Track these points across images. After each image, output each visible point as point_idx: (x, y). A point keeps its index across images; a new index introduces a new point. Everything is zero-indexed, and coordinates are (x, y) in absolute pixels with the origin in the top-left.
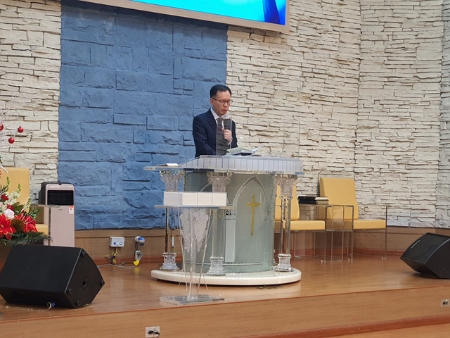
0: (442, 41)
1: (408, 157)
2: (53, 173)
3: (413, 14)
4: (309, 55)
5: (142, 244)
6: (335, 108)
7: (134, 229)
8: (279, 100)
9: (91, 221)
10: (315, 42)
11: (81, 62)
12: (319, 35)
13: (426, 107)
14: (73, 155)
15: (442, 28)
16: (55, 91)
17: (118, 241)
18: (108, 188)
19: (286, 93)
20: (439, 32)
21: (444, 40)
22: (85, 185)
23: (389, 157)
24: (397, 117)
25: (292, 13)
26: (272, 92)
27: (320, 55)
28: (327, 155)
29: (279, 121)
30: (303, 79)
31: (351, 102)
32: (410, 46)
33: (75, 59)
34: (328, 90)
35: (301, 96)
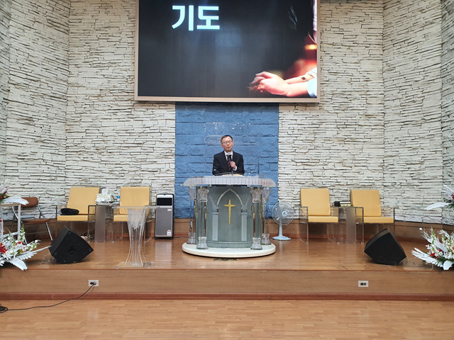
0: (441, 92)
1: (419, 174)
3: (420, 78)
4: (342, 114)
6: (364, 145)
8: (319, 143)
10: (346, 106)
12: (350, 101)
13: (431, 139)
14: (183, 180)
15: (441, 83)
16: (172, 148)
19: (324, 139)
20: (439, 85)
23: (406, 175)
24: (411, 147)
26: (313, 139)
27: (351, 114)
28: (359, 176)
29: (319, 156)
30: (337, 129)
31: (379, 141)
32: (418, 99)
33: (183, 131)
34: (358, 134)
35: (336, 140)
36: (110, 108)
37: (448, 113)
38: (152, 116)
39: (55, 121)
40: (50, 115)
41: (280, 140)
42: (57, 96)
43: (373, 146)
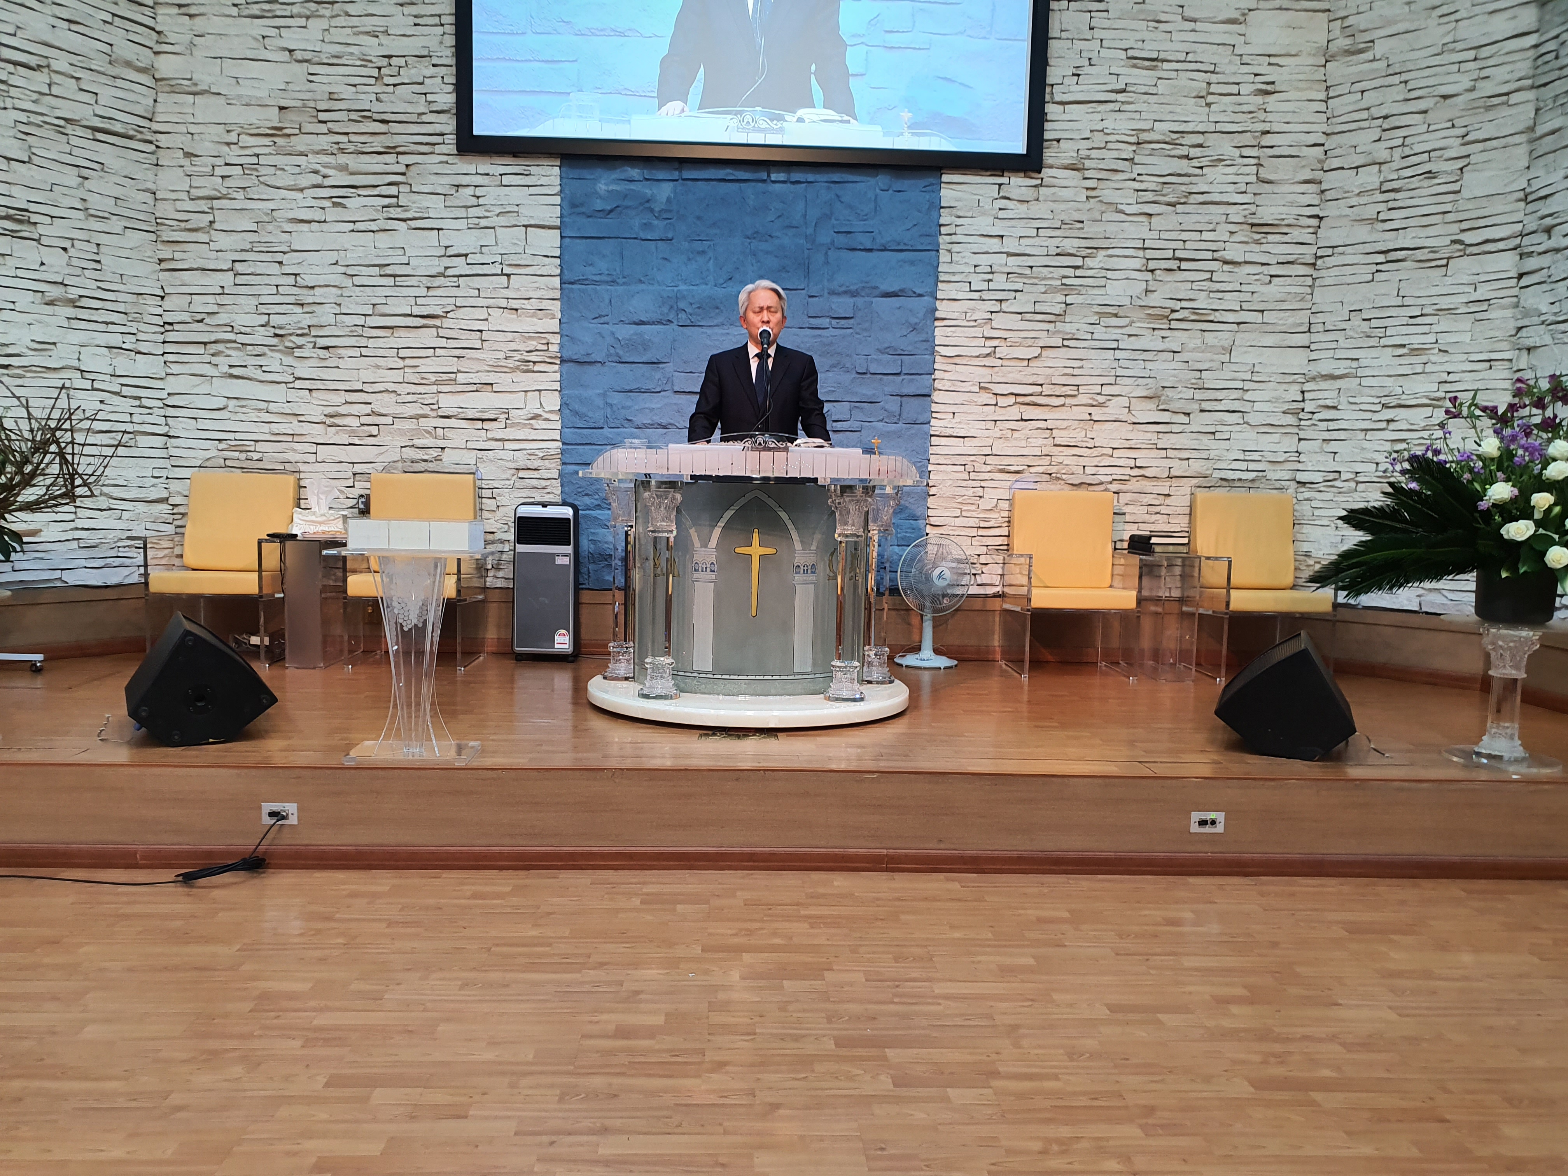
0: (1528, 142)
2: (551, 486)
3: (1459, 84)
4: (1167, 220)
6: (1239, 336)
8: (1077, 326)
10: (1183, 188)
11: (603, 278)
12: (1199, 171)
13: (1478, 316)
14: (590, 454)
15: (1532, 106)
16: (550, 336)
19: (1100, 309)
20: (1524, 118)
21: (1533, 135)
23: (1376, 444)
26: (1059, 309)
27: (1200, 218)
28: (1214, 444)
29: (1076, 372)
30: (1149, 276)
31: (1290, 320)
32: (1443, 166)
33: (589, 272)
34: (1220, 295)
35: (1141, 314)
36: (318, 179)
37: (1549, 221)
38: (473, 212)
39: (116, 225)
40: (96, 203)
41: (943, 309)
42: (118, 127)
43: (1270, 340)
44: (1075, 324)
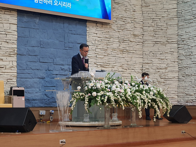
0: (177, 26)
1: (165, 75)
2: (15, 83)
3: (165, 15)
4: (122, 33)
5: (53, 113)
6: (133, 55)
7: (49, 107)
9: (31, 104)
10: (124, 27)
11: (25, 36)
12: (126, 24)
13: (172, 54)
14: (23, 76)
15: (177, 20)
16: (15, 49)
17: (43, 112)
18: (38, 90)
19: (112, 49)
20: (176, 22)
21: (178, 25)
22: (28, 88)
23: (157, 76)
24: (160, 58)
25: (114, 15)
26: (106, 48)
27: (126, 33)
29: (109, 61)
30: (119, 43)
32: (164, 28)
33: (23, 35)
34: (130, 47)
35: (118, 50)
37: (183, 39)
43: (137, 56)
44: (109, 52)
